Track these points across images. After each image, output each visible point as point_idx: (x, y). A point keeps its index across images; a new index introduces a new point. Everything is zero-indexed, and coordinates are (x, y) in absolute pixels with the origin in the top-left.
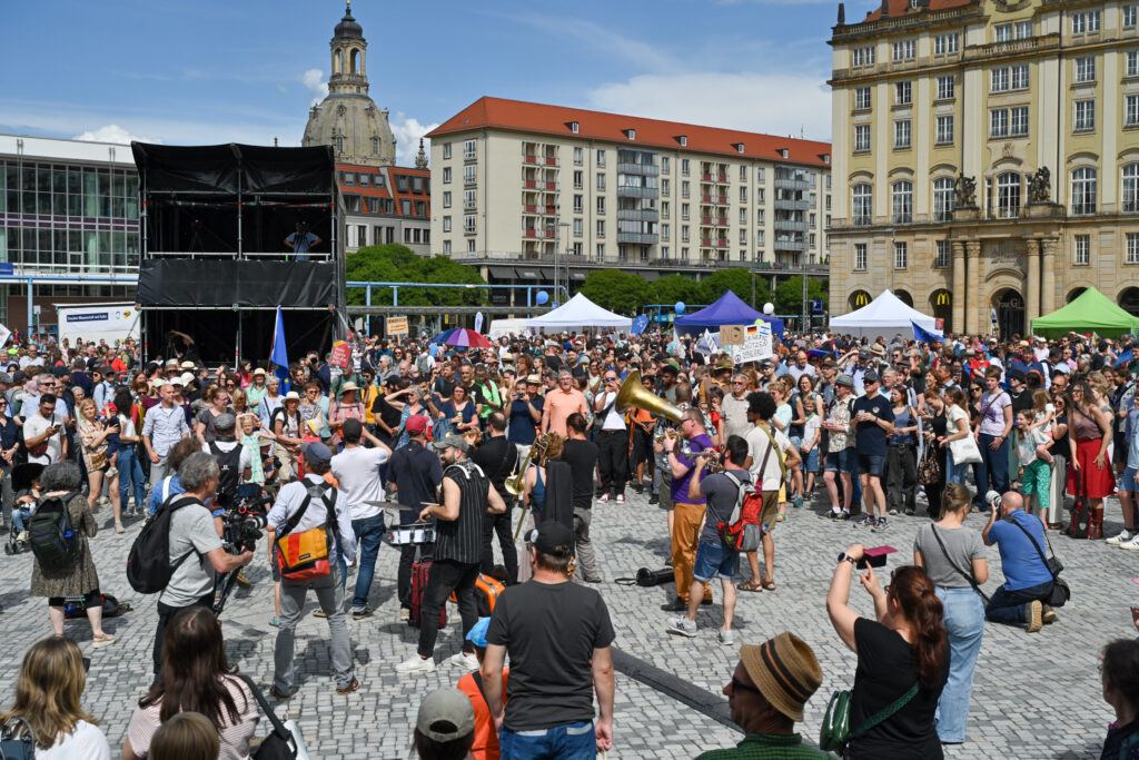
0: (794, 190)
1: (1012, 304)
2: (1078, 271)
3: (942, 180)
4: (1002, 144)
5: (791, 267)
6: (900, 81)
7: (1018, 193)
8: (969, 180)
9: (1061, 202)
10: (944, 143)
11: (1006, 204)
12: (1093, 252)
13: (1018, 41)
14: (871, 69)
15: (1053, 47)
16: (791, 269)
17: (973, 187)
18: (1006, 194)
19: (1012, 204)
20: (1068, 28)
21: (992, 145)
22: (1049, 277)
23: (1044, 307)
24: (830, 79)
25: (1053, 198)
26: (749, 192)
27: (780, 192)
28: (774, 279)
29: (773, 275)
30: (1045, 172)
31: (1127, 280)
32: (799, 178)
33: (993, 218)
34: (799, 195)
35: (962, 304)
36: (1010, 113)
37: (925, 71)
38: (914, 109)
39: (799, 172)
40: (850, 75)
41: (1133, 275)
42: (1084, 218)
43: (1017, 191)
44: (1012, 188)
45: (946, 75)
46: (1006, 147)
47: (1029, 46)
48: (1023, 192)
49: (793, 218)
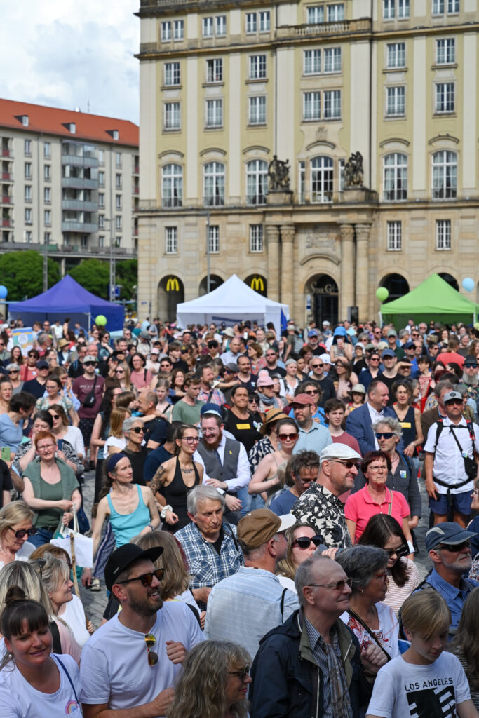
0: (83, 167)
1: (326, 290)
2: (390, 257)
3: (254, 162)
4: (315, 127)
5: (80, 250)
6: (210, 58)
7: (331, 178)
8: (283, 163)
9: (374, 188)
10: (255, 125)
11: (319, 189)
12: (405, 237)
13: (331, 23)
14: (180, 44)
15: (364, 32)
16: (79, 252)
17: (286, 170)
18: (319, 178)
19: (326, 188)
20: (379, 11)
21: (305, 128)
22: (362, 262)
23: (358, 293)
24: (138, 52)
25: (366, 184)
26: (34, 168)
27: (68, 169)
28: (63, 262)
29: (61, 258)
30: (358, 157)
31: (437, 266)
32: (87, 154)
33: (308, 203)
34: (87, 173)
35: (276, 289)
36: (323, 95)
37: (237, 49)
38: (225, 87)
39: (88, 148)
40: (158, 49)
41: (443, 261)
42: (395, 204)
43: (329, 175)
44: (326, 173)
45: (258, 54)
46: (321, 130)
47: (339, 28)
48: (337, 177)
49: (81, 197)
